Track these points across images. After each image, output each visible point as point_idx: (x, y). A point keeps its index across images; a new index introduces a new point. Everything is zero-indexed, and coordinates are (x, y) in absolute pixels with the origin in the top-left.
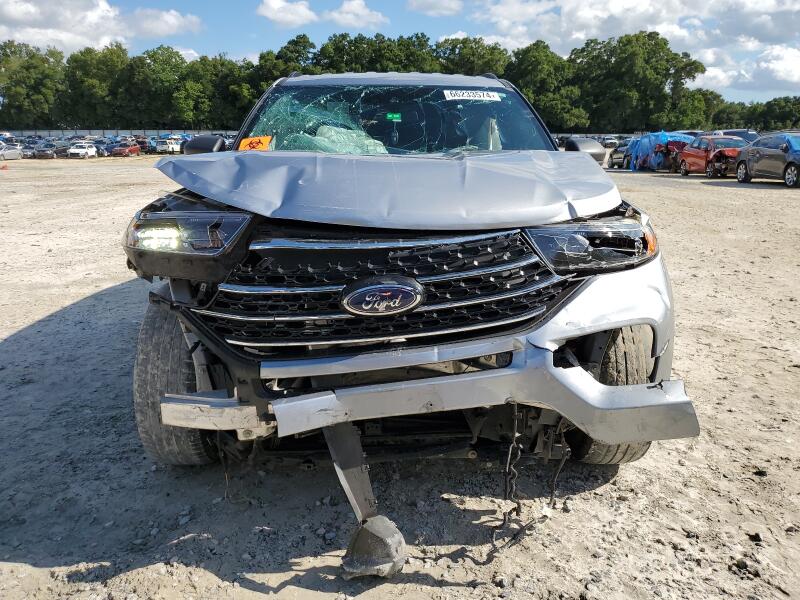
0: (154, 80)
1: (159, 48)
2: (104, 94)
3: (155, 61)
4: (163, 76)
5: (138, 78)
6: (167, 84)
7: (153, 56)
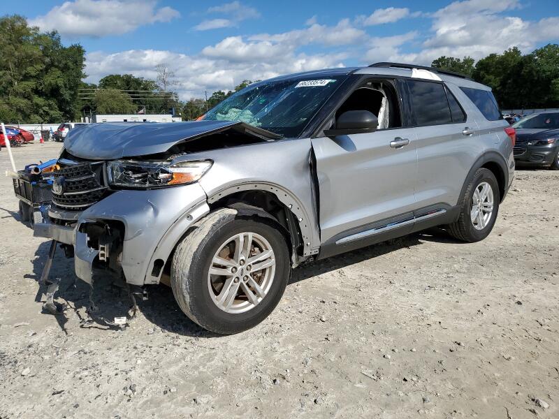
0: (538, 72)
1: (546, 47)
2: (496, 85)
3: (542, 57)
4: (546, 67)
5: (525, 71)
6: (548, 73)
7: (540, 53)
